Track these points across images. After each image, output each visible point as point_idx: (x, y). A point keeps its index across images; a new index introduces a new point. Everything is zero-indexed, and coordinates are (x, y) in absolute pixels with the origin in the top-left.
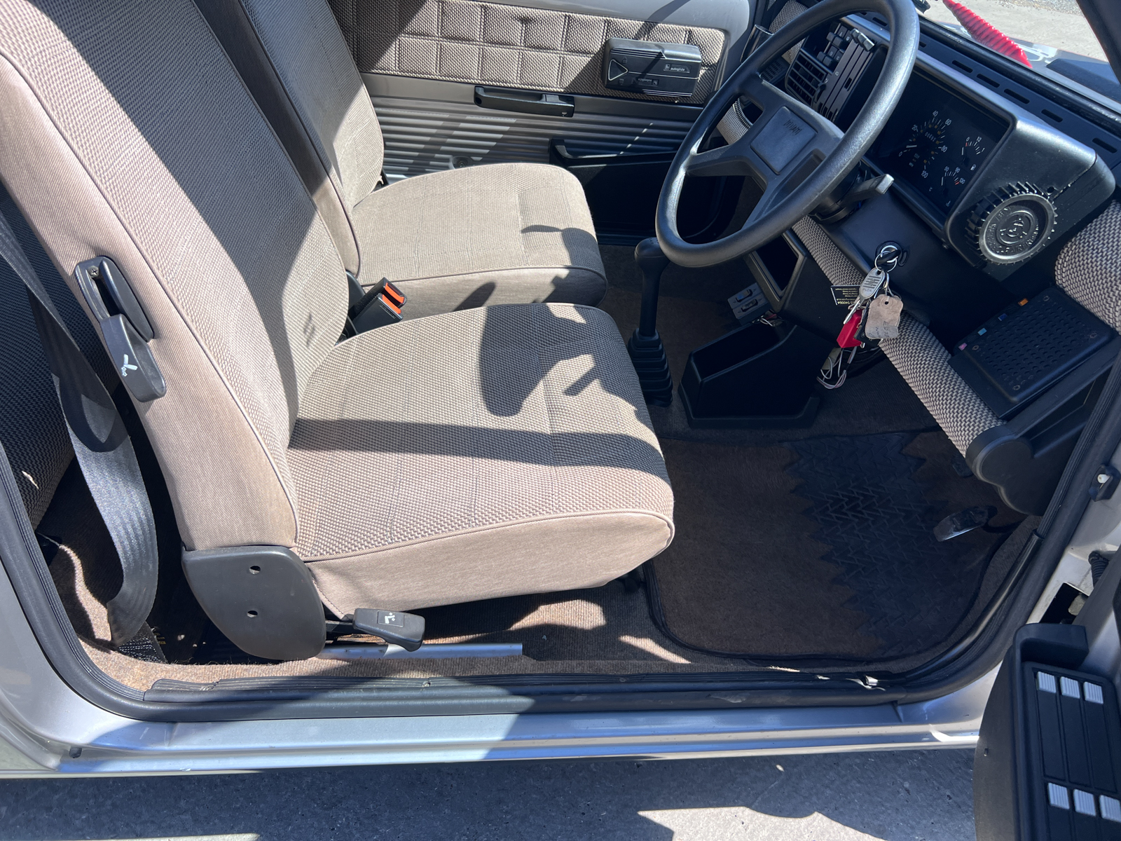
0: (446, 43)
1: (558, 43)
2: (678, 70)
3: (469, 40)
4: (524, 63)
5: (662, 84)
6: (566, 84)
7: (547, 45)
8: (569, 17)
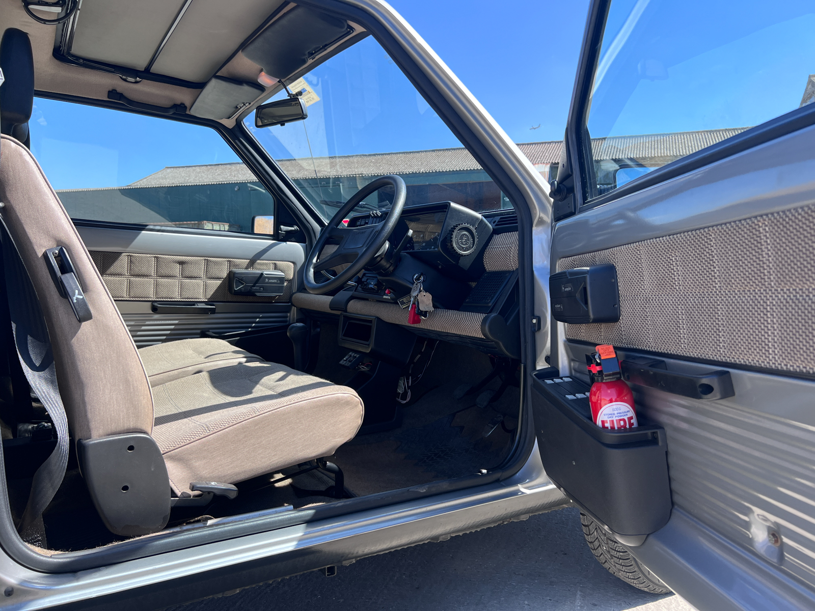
0: (133, 279)
1: (202, 274)
2: (273, 281)
3: (147, 276)
4: (182, 287)
5: (266, 290)
6: (209, 297)
7: (195, 275)
8: (207, 260)
